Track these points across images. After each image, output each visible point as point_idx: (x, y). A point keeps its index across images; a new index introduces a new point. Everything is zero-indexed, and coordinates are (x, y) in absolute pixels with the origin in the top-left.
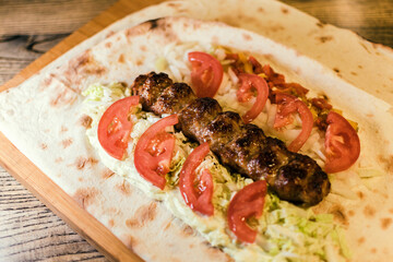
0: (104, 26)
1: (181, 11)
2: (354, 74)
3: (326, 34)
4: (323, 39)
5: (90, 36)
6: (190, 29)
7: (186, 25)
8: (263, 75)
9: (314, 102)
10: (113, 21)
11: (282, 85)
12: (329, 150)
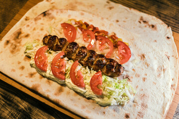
0: (23, 16)
1: (52, 3)
2: (124, 21)
3: (111, 6)
4: (111, 8)
5: (18, 21)
6: (59, 13)
7: (57, 12)
8: (91, 29)
9: (111, 37)
10: (26, 13)
11: (98, 32)
12: (121, 56)
